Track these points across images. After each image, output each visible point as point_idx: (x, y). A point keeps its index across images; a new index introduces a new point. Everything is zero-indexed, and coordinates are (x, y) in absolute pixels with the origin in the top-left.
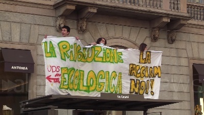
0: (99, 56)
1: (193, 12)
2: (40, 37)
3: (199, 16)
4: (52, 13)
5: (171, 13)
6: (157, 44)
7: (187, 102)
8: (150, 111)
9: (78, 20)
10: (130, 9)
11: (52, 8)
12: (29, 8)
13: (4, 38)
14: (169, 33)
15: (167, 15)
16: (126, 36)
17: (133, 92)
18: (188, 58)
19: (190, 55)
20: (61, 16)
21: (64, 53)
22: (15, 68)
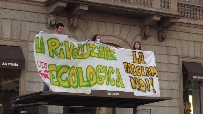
0: (95, 52)
1: (183, 10)
2: (31, 34)
3: (189, 15)
4: (44, 10)
5: (161, 11)
6: (147, 42)
7: (176, 99)
8: (140, 108)
9: (69, 17)
10: (121, 7)
11: (43, 5)
12: (20, 4)
14: (159, 31)
15: (158, 14)
16: (117, 33)
18: (178, 56)
19: (180, 54)
20: (53, 13)
21: (53, 50)
22: (6, 64)
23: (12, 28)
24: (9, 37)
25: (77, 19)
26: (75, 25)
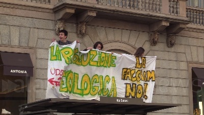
0: (94, 60)
1: (192, 16)
2: (39, 41)
3: (198, 20)
4: (51, 16)
6: (156, 47)
7: (186, 106)
9: (77, 24)
11: (52, 11)
13: (3, 42)
14: (168, 36)
15: (167, 19)
16: (125, 39)
17: (129, 96)
18: (187, 62)
19: (189, 59)
20: (61, 20)
22: (14, 71)
23: (20, 35)
24: (17, 44)
25: (86, 25)
26: (84, 32)
